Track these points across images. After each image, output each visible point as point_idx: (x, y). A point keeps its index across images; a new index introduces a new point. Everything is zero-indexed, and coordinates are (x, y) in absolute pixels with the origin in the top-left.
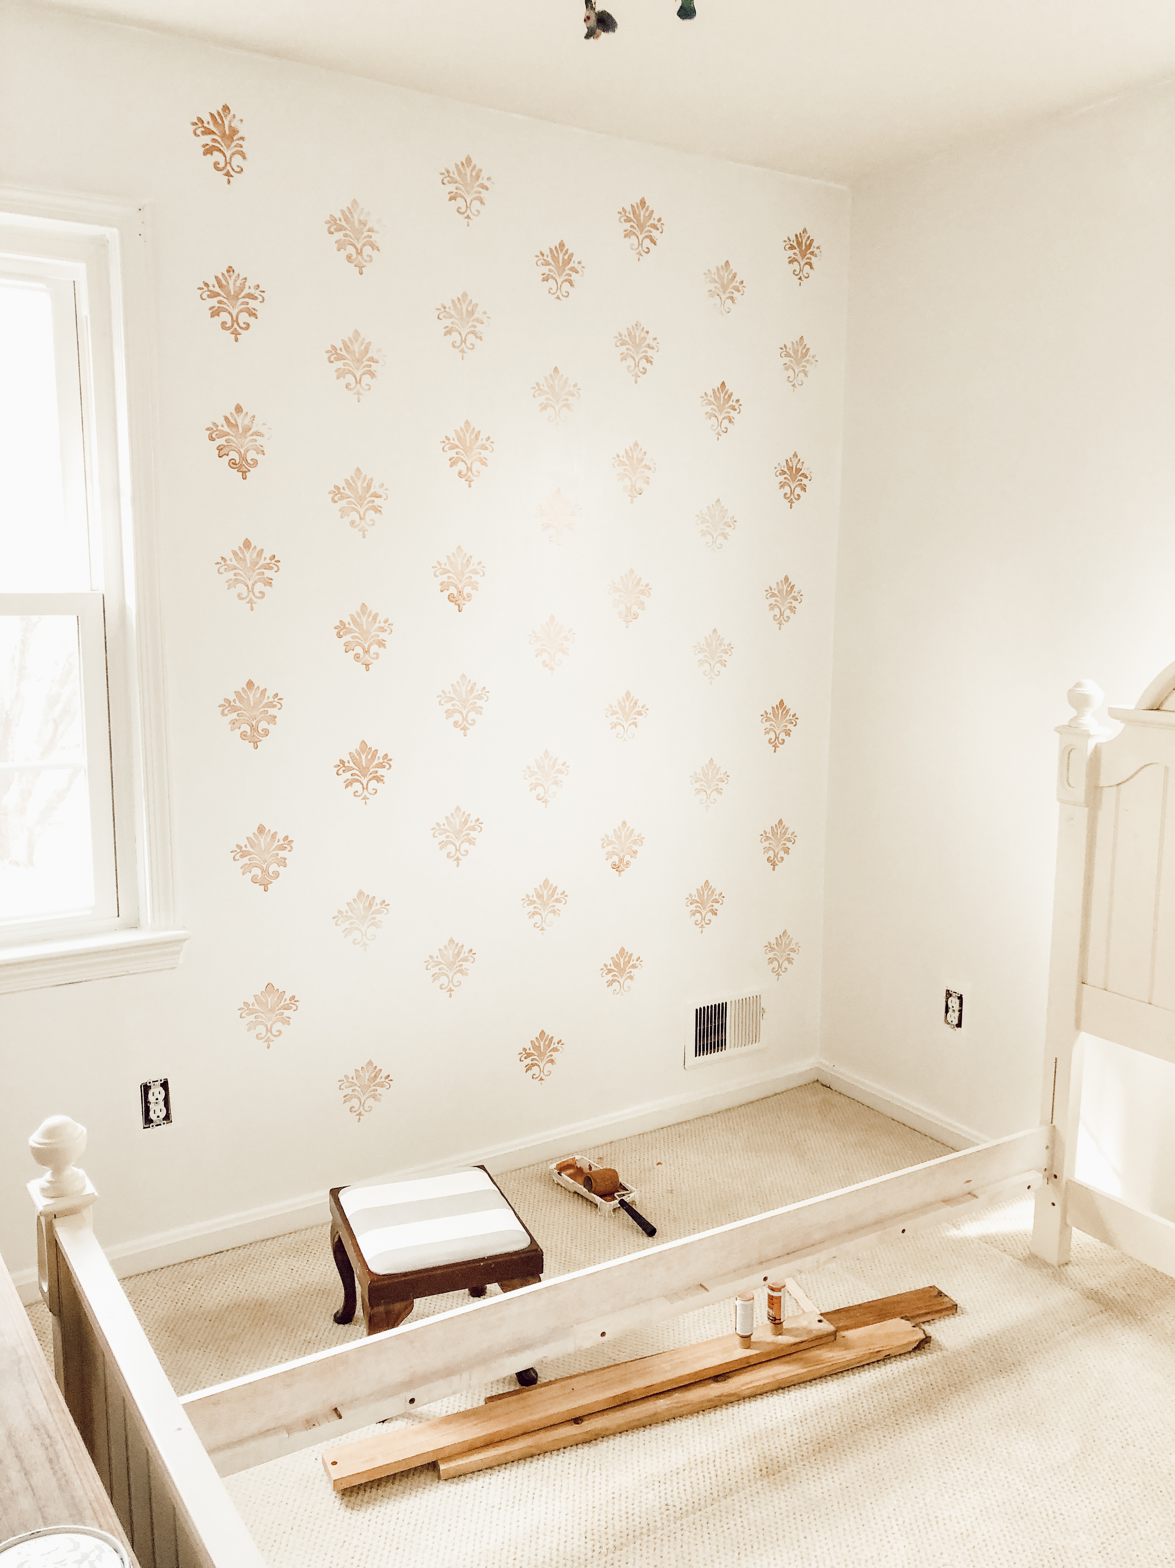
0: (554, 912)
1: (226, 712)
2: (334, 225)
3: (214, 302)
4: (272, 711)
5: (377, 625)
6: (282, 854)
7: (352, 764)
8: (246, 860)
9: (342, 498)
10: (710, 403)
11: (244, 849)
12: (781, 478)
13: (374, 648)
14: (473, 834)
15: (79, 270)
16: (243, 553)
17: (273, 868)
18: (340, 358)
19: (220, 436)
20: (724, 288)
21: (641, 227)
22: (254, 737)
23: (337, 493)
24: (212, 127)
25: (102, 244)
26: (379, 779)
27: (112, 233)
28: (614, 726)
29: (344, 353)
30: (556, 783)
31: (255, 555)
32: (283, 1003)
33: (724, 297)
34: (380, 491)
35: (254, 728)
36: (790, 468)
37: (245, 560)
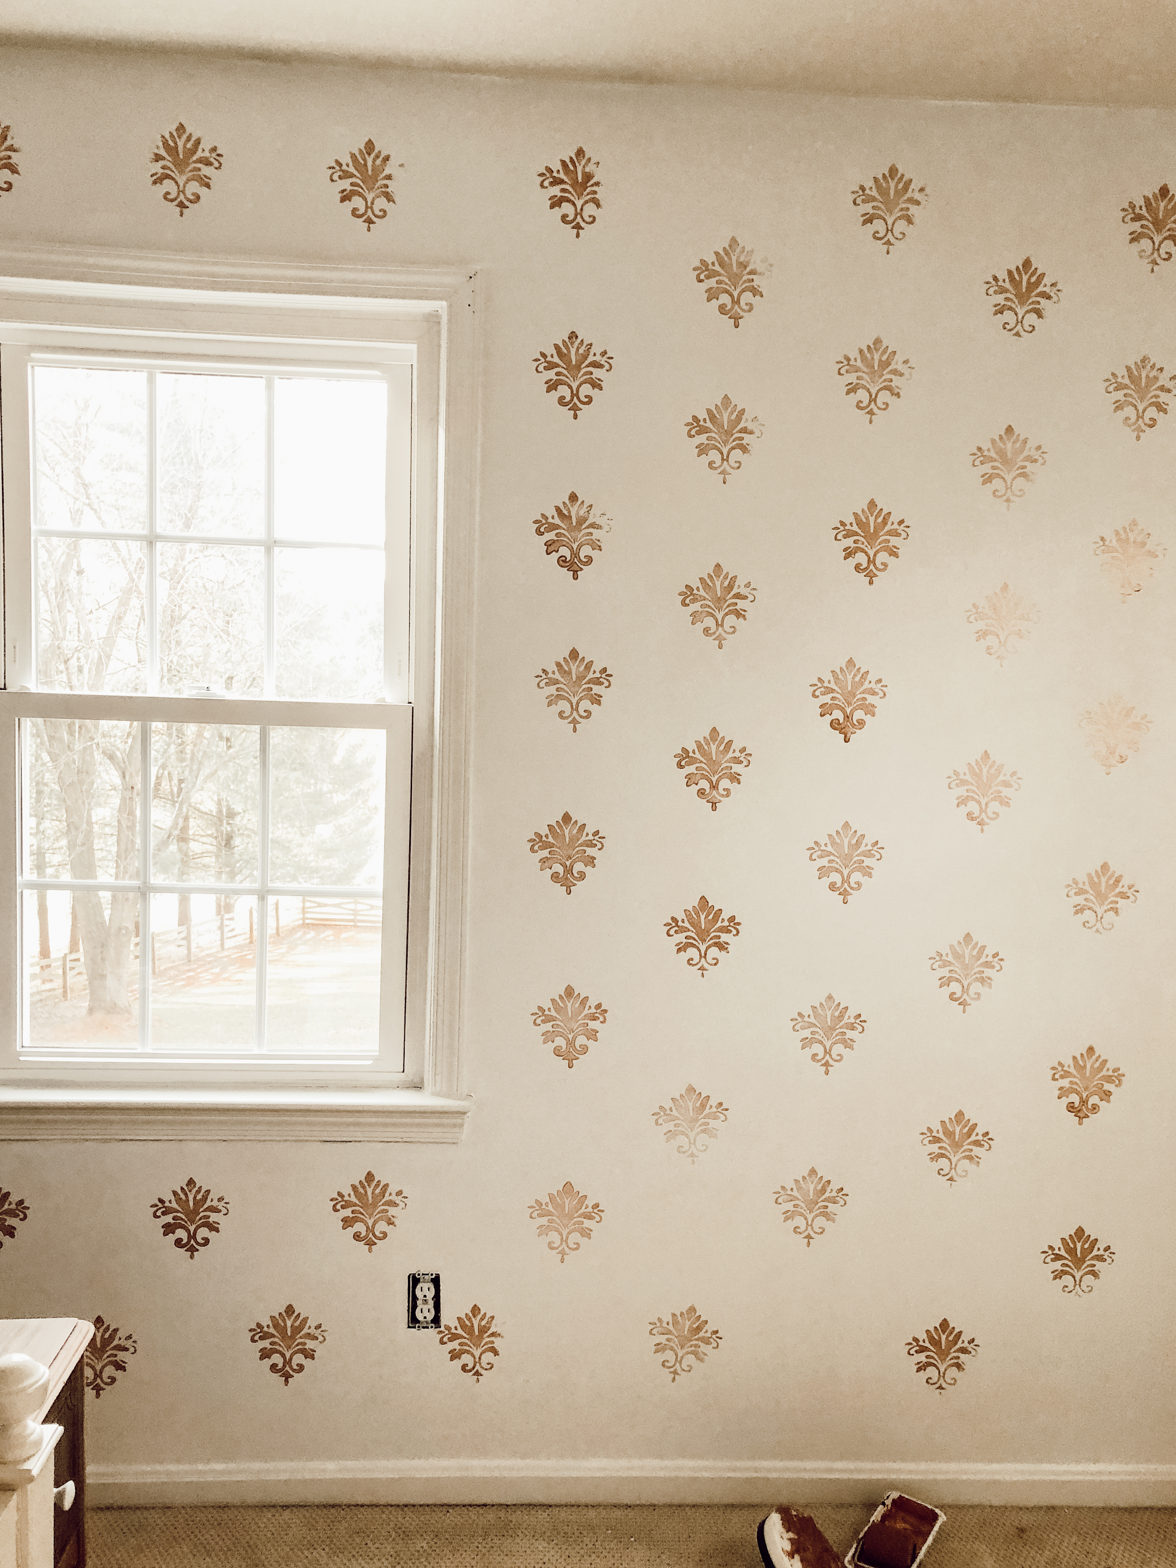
0: (970, 1158)
1: (536, 848)
2: (704, 271)
3: (551, 374)
4: (590, 851)
5: (730, 755)
6: (593, 1025)
7: (687, 925)
8: (548, 1027)
9: (694, 601)
11: (547, 1012)
13: (725, 783)
14: (850, 1033)
15: (409, 352)
16: (568, 664)
17: (581, 1040)
18: (702, 430)
19: (549, 530)
21: (1159, 225)
22: (567, 880)
23: (688, 595)
24: (562, 176)
26: (722, 947)
27: (441, 306)
28: (1079, 910)
29: (709, 425)
30: (982, 980)
31: (582, 668)
32: (583, 1210)
34: (745, 592)
35: (569, 870)
37: (570, 673)
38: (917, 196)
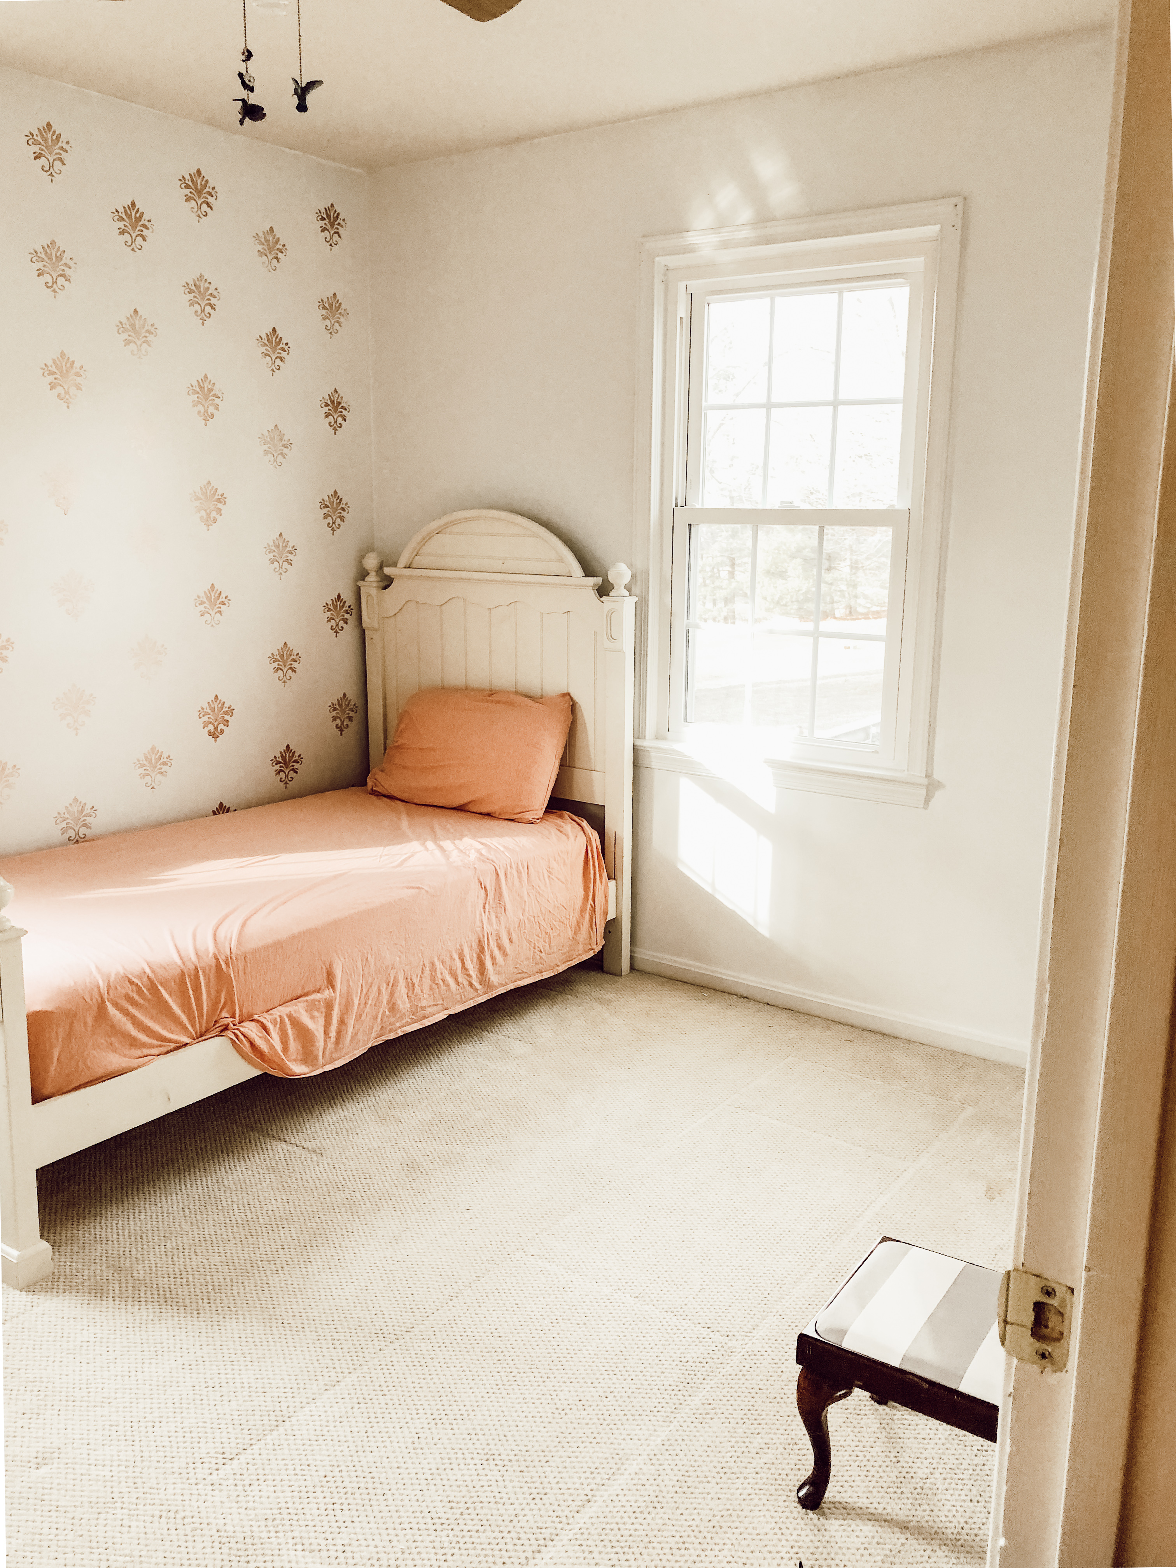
0: (161, 773)
10: (265, 345)
12: (326, 409)
14: (87, 707)
20: (270, 250)
21: (198, 192)
28: (202, 614)
33: (270, 257)
36: (333, 402)
38: (65, 146)
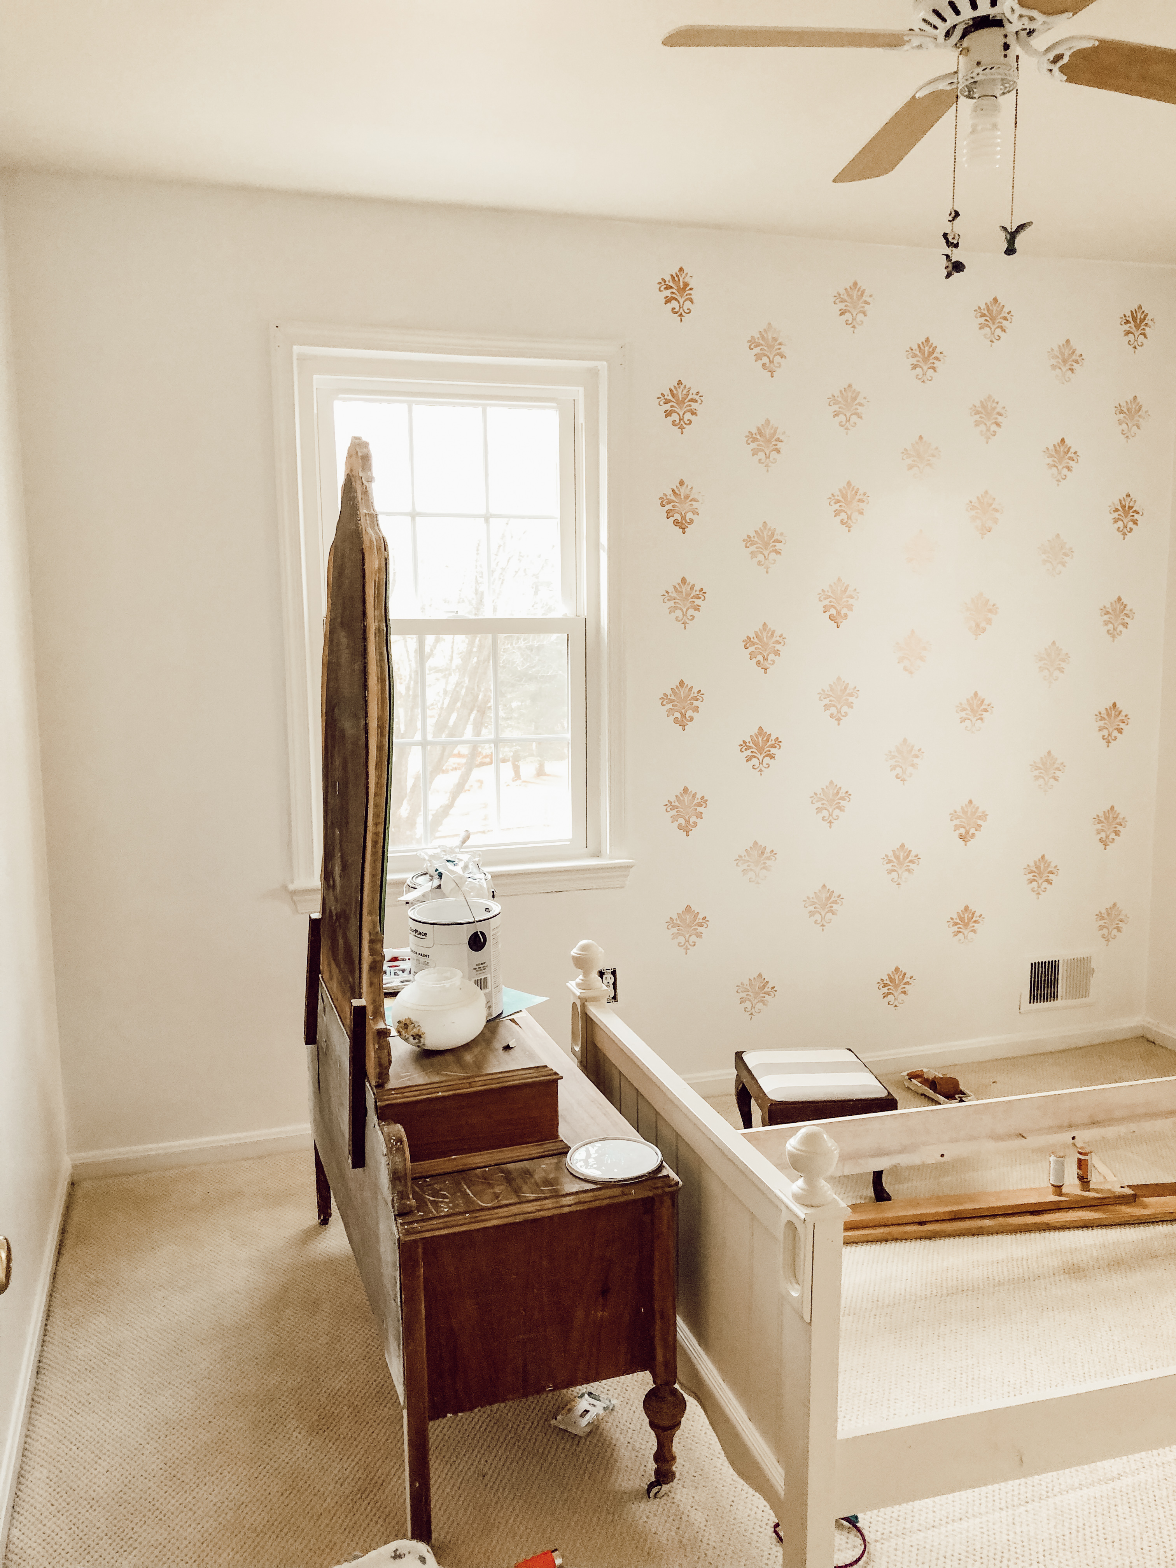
0: (908, 870)
1: (664, 703)
2: (753, 343)
3: (667, 407)
4: (696, 703)
5: (774, 639)
6: (700, 809)
7: (751, 744)
8: (674, 812)
9: (752, 545)
10: (1052, 456)
11: (673, 804)
12: (1116, 515)
13: (771, 657)
14: (843, 803)
15: (579, 392)
16: (680, 587)
17: (693, 819)
18: (755, 440)
19: (669, 503)
20: (1065, 361)
21: (993, 319)
22: (682, 722)
23: (749, 541)
24: (671, 284)
25: (594, 373)
26: (772, 757)
27: (602, 365)
28: (963, 720)
29: (758, 437)
30: (913, 765)
31: (689, 589)
32: (697, 921)
33: (1064, 369)
34: (779, 538)
35: (683, 715)
36: (1123, 507)
37: (681, 592)
38: (869, 300)
